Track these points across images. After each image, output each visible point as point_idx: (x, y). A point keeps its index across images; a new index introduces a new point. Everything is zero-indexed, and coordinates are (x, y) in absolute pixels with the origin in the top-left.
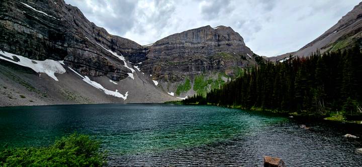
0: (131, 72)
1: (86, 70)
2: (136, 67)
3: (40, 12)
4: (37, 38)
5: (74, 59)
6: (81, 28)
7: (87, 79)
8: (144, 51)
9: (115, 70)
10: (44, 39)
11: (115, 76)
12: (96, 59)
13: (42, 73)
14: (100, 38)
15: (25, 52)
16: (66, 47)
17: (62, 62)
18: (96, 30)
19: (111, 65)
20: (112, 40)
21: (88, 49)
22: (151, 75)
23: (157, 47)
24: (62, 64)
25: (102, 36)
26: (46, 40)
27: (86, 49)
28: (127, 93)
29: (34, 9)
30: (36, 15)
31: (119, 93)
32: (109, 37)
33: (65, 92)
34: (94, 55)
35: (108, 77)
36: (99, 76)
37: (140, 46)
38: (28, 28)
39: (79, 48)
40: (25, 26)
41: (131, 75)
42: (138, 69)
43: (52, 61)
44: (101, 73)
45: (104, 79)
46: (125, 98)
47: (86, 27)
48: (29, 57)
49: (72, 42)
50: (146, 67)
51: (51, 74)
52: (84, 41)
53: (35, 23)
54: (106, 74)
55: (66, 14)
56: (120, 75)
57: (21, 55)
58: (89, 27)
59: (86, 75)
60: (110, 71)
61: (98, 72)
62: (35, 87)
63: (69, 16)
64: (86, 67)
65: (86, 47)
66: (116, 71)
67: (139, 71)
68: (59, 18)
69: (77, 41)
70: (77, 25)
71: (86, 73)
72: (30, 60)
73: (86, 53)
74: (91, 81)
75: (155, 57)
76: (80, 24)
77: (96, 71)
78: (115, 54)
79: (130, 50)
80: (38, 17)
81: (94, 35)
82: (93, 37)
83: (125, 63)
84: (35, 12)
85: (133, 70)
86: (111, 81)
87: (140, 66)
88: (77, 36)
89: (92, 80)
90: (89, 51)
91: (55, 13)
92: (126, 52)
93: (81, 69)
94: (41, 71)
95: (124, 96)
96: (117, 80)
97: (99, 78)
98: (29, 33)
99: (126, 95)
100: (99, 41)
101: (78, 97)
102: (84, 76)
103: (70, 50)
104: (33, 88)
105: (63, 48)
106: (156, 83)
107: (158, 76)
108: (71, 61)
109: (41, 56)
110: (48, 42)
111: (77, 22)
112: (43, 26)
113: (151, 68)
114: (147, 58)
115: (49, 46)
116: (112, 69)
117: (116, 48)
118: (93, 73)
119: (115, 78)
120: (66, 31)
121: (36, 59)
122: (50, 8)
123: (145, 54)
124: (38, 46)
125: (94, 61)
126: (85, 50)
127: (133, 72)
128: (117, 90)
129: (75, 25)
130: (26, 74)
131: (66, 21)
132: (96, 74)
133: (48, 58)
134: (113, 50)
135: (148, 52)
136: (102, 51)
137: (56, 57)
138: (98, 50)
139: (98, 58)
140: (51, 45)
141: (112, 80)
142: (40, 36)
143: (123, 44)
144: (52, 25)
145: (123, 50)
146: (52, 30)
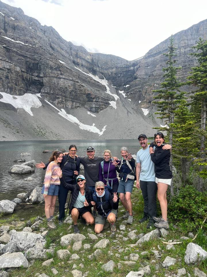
0: (113, 99)
1: (62, 102)
2: (121, 92)
3: (17, 42)
4: (15, 71)
5: (50, 91)
6: (58, 51)
7: (63, 113)
8: (132, 68)
9: (94, 98)
10: (22, 71)
11: (94, 106)
12: (72, 87)
13: (20, 109)
14: (79, 60)
15: (8, 88)
16: (42, 77)
17: (39, 95)
18: (74, 50)
19: (89, 92)
20: (92, 60)
21: (64, 77)
22: (140, 102)
23: (150, 60)
24: (39, 97)
25: (81, 58)
26: (24, 72)
27: (61, 76)
28: (105, 127)
29: (13, 40)
30: (15, 47)
31: (95, 128)
32: (88, 57)
33: (36, 128)
34: (70, 83)
35: (86, 108)
36: (76, 107)
37: (127, 61)
38: (8, 62)
39: (54, 77)
40: (4, 61)
41: (113, 104)
42: (124, 95)
43: (30, 94)
44: (78, 105)
45: (81, 111)
46: (101, 133)
47: (63, 50)
48: (10, 93)
49: (47, 70)
50: (133, 90)
51: (28, 109)
52: (59, 67)
53: (13, 56)
54: (83, 105)
55: (41, 38)
56: (100, 105)
57: (4, 91)
58: (66, 49)
59: (63, 108)
60: (88, 101)
61: (74, 103)
62: (11, 123)
63: (44, 40)
64: (62, 98)
65: (61, 74)
66: (94, 100)
67: (125, 96)
68: (34, 45)
69: (51, 68)
70: (53, 49)
71: (62, 105)
72: (12, 96)
73: (61, 81)
74: (68, 115)
75: (146, 74)
76: (56, 47)
77: (73, 102)
78: (96, 78)
79: (114, 70)
80: (16, 48)
81: (72, 58)
82: (70, 60)
83: (108, 88)
84: (13, 43)
85: (116, 97)
86: (89, 113)
87: (126, 90)
88: (51, 63)
89: (68, 113)
90: (64, 79)
91: (31, 40)
92: (110, 73)
93: (57, 101)
94: (20, 107)
95: (101, 131)
96: (96, 111)
97: (75, 110)
98: (8, 67)
99: (104, 130)
100: (77, 64)
101: (49, 133)
102: (60, 108)
103: (45, 80)
104: (9, 124)
105: (39, 79)
106: (146, 112)
107: (150, 102)
108: (47, 93)
109: (21, 90)
110: (25, 75)
111: (53, 45)
112: (20, 57)
113: (140, 91)
114: (136, 78)
115: (27, 79)
116: (90, 98)
117: (98, 69)
118: (69, 104)
119: (94, 109)
120: (41, 59)
121: (16, 94)
122: (25, 35)
123: (134, 72)
124: (17, 80)
125: (70, 90)
126: (61, 78)
127: (116, 99)
128: (94, 124)
129: (51, 49)
130: (6, 111)
131: (41, 46)
132: (72, 105)
133: (26, 92)
134: (94, 73)
135: (137, 69)
136: (79, 76)
137: (33, 90)
138: (74, 76)
139: (74, 85)
140: (28, 78)
141: (90, 111)
142: (18, 69)
143: (106, 63)
144: (28, 54)
145: (106, 72)
146: (28, 60)
